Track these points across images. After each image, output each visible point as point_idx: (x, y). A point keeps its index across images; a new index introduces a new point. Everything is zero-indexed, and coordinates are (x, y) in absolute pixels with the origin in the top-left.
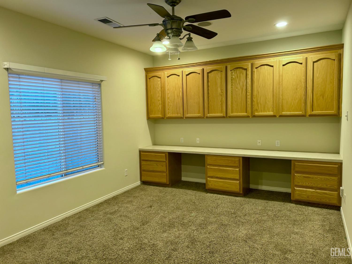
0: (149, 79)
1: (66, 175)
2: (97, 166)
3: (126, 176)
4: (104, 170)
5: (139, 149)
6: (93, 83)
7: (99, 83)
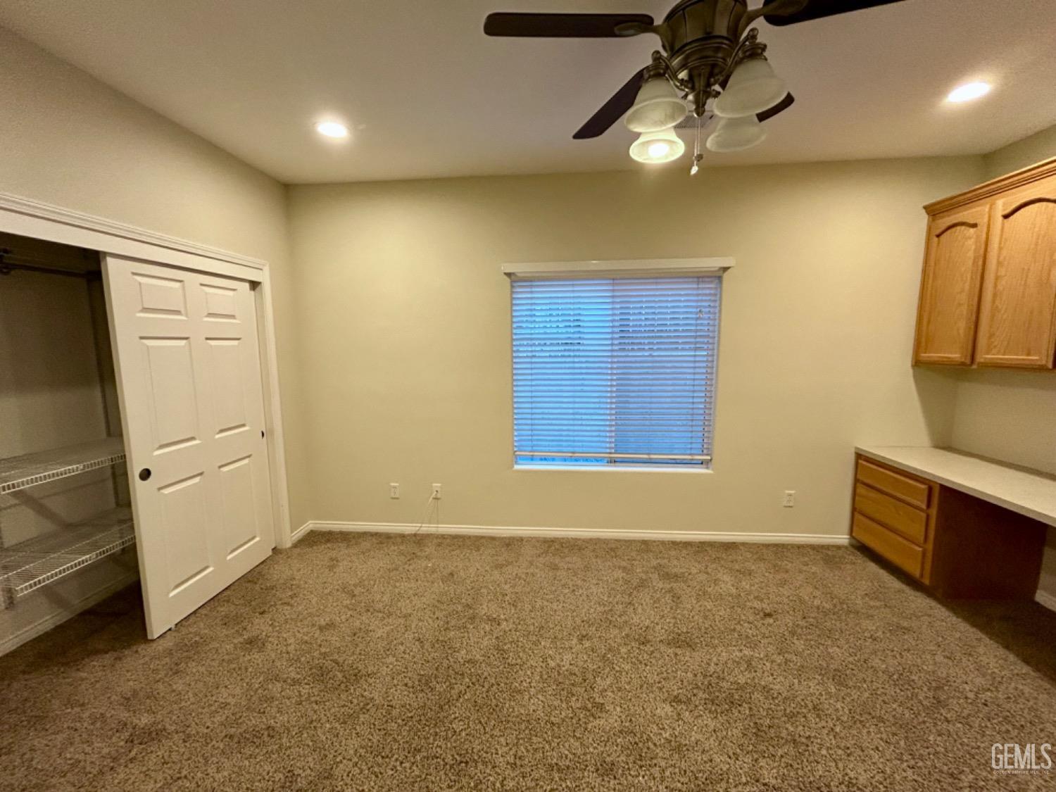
0: (938, 236)
1: (613, 461)
2: (700, 462)
3: (785, 507)
4: (710, 474)
5: (856, 448)
6: (698, 278)
7: (718, 274)
